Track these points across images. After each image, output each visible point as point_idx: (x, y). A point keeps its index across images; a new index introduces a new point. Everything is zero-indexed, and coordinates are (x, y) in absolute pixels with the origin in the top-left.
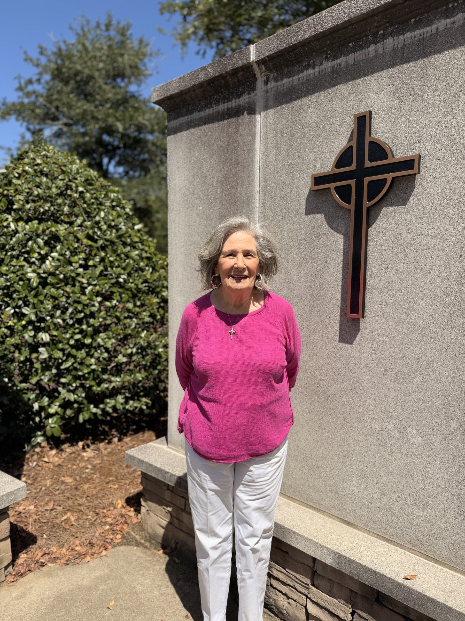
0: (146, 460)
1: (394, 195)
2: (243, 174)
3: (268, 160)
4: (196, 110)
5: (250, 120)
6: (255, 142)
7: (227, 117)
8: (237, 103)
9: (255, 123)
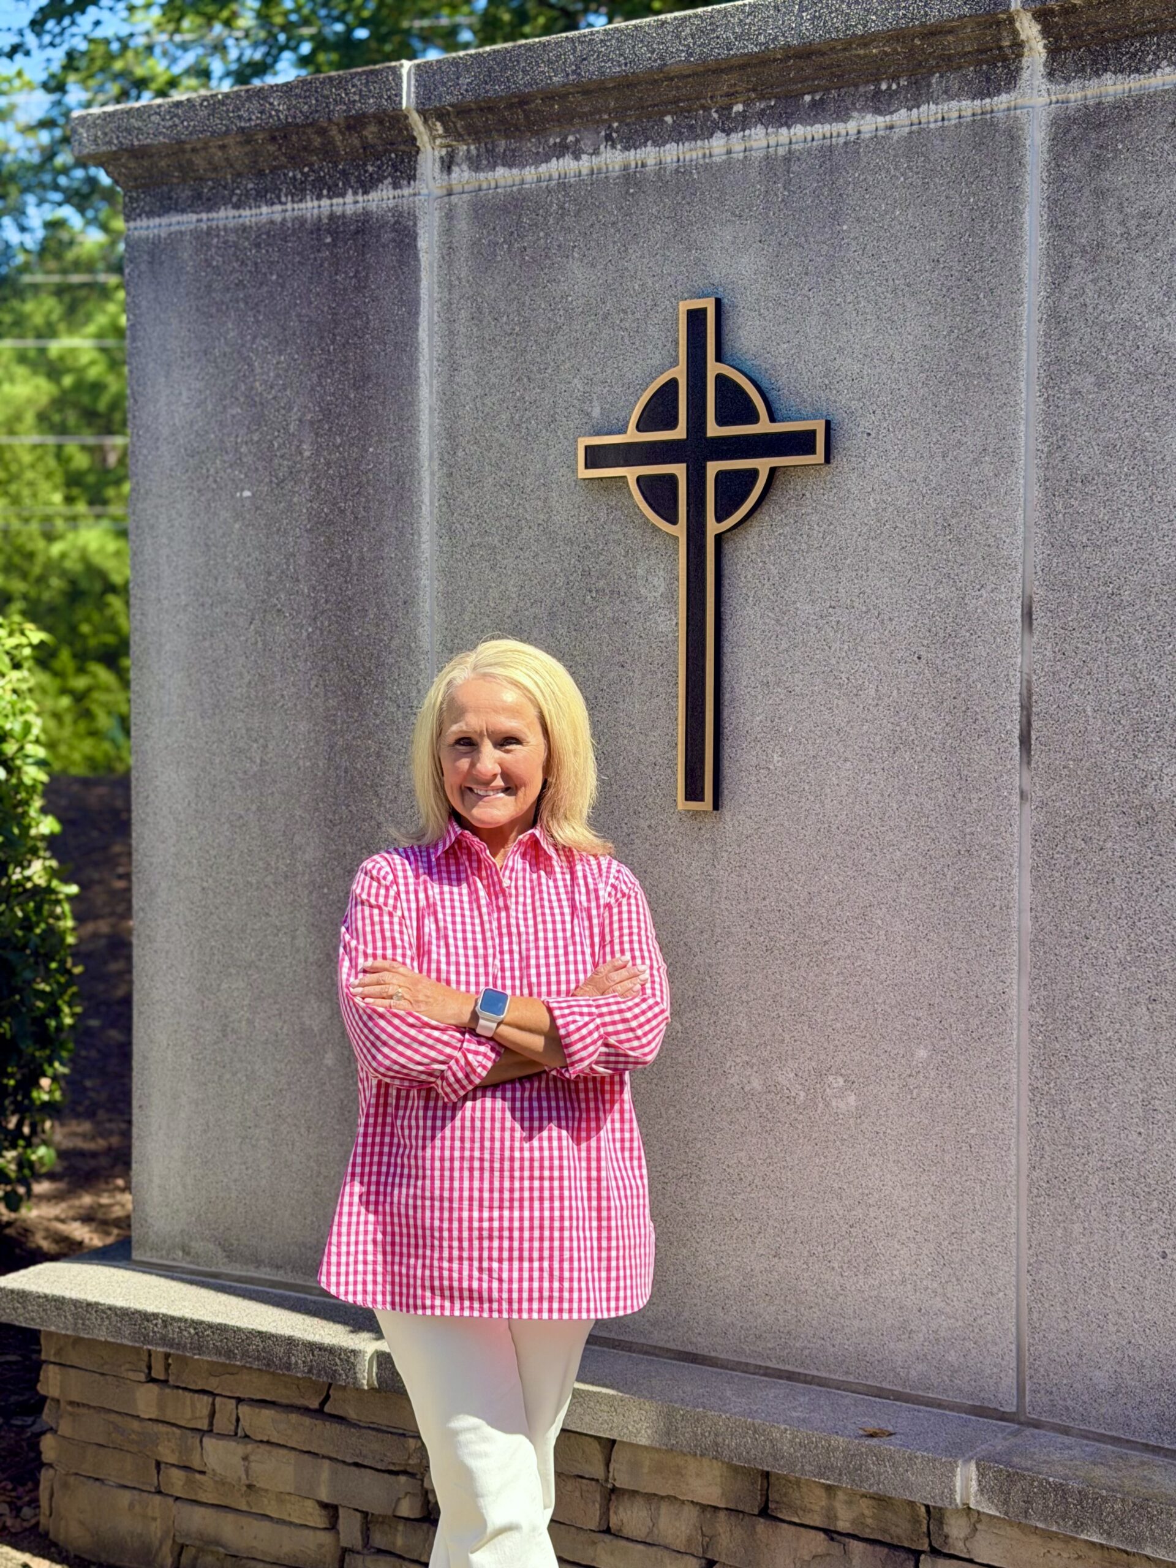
1: (776, 508)
2: (384, 408)
3: (457, 379)
4: (226, 202)
5: (398, 261)
6: (418, 324)
7: (329, 240)
8: (360, 205)
9: (416, 271)
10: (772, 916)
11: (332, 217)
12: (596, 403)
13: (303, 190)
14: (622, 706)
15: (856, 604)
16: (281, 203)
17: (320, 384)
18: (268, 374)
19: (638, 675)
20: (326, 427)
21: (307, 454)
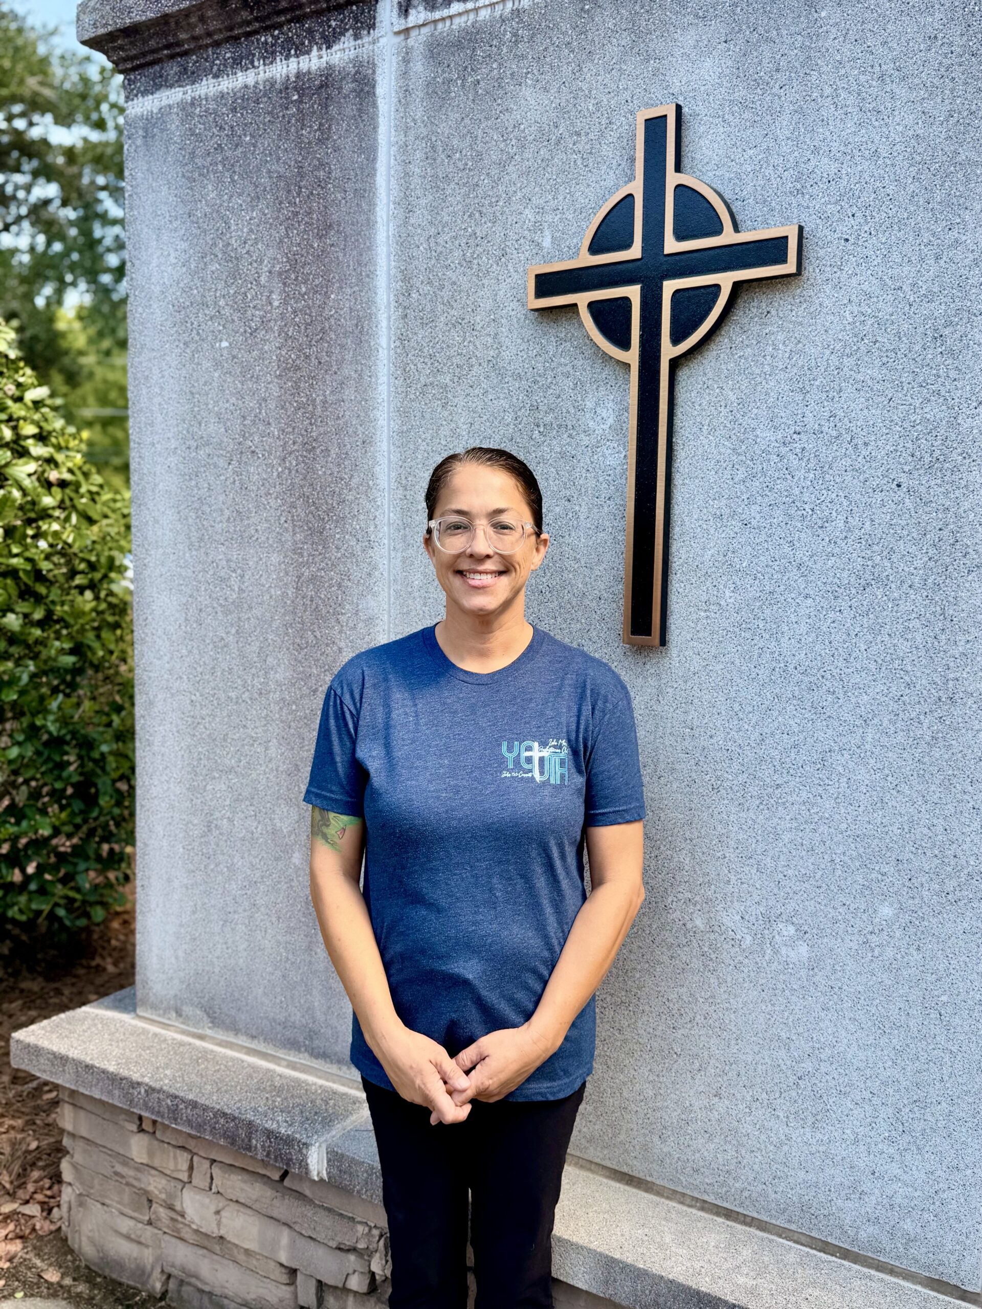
0: (73, 1054)
1: (737, 329)
2: (345, 255)
3: (412, 221)
4: (207, 72)
5: (359, 110)
6: (374, 169)
7: (296, 97)
8: (324, 60)
9: (373, 118)
10: (719, 754)
11: (298, 75)
12: (547, 233)
13: (273, 53)
14: (567, 540)
15: (825, 429)
16: (254, 67)
17: (287, 235)
18: (242, 230)
19: (584, 509)
20: (293, 276)
21: (276, 304)
